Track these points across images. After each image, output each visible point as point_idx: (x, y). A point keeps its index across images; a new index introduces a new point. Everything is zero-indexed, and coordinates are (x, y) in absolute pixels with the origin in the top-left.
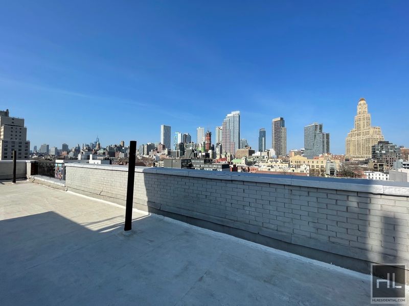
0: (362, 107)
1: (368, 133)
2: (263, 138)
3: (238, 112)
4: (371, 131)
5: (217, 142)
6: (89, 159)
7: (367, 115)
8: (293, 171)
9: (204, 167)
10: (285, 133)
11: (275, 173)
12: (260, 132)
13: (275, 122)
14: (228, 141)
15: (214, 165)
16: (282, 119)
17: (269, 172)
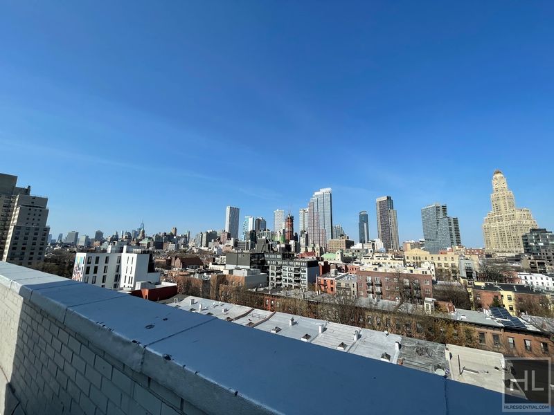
0: (499, 182)
1: (513, 217)
2: (365, 224)
3: (329, 189)
4: (518, 214)
5: (302, 229)
6: (122, 252)
7: (508, 193)
8: (412, 271)
9: (282, 265)
10: (395, 217)
11: (385, 274)
12: (361, 216)
13: (380, 202)
14: (316, 228)
15: (296, 261)
16: (389, 198)
17: (375, 273)
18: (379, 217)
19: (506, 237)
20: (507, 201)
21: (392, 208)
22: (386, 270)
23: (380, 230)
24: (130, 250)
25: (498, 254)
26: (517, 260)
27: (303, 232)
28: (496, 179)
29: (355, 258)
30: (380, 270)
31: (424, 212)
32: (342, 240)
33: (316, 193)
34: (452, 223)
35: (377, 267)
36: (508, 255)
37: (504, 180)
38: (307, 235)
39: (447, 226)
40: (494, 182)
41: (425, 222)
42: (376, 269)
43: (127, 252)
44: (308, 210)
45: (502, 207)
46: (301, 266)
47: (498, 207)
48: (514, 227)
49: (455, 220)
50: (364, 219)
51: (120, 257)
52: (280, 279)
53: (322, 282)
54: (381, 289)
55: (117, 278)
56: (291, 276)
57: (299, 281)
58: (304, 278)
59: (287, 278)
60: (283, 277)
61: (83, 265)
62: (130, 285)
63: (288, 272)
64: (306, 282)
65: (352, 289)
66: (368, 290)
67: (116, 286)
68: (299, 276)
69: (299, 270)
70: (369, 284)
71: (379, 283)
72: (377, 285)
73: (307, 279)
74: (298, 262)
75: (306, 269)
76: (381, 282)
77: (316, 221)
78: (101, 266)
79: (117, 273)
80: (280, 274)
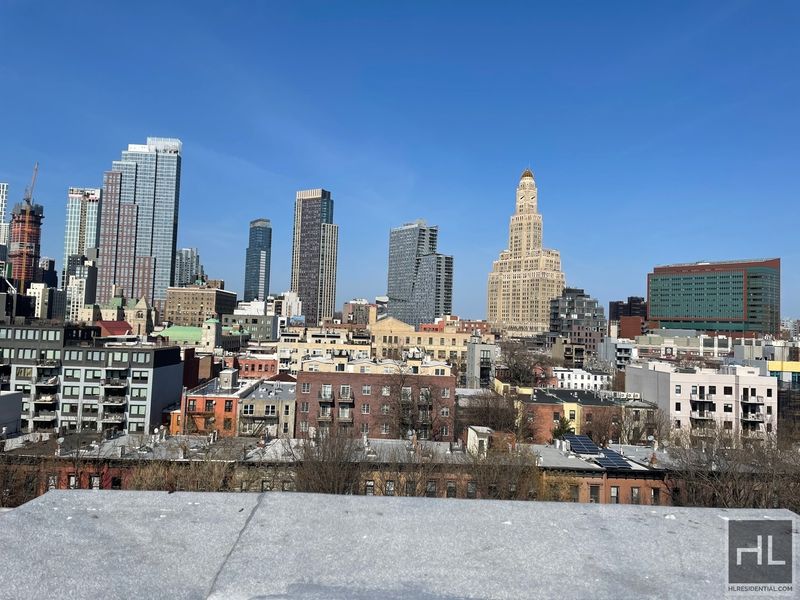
0: (527, 192)
1: (535, 264)
2: (263, 254)
3: (174, 143)
4: (543, 258)
5: (71, 249)
7: (536, 217)
8: (416, 369)
9: (61, 362)
10: (335, 243)
11: (361, 378)
12: (254, 231)
13: (304, 201)
14: (123, 251)
15: (114, 350)
16: (326, 194)
17: (339, 377)
18: (298, 237)
19: (521, 300)
20: (532, 233)
21: (330, 220)
22: (362, 369)
23: (297, 271)
25: (510, 333)
26: (540, 344)
27: (76, 261)
28: (523, 186)
29: (247, 339)
30: (350, 369)
31: (396, 238)
32: (206, 291)
33: (133, 148)
34: (443, 267)
35: (344, 361)
36: (525, 334)
37: (534, 192)
38: (93, 271)
39: (434, 273)
40: (520, 192)
41: (394, 260)
42: (342, 367)
44: (97, 195)
45: (524, 246)
46: (131, 363)
47: (518, 241)
48: (535, 283)
49: (449, 261)
50: (261, 239)
52: (53, 407)
53: (200, 406)
54: (352, 415)
56: (93, 396)
57: (121, 410)
58: (138, 398)
59: (80, 402)
60: (62, 401)
63: (82, 384)
64: (146, 408)
65: (282, 419)
66: (321, 418)
68: (123, 392)
69: (123, 375)
70: (324, 405)
71: (348, 398)
72: (343, 405)
73: (148, 403)
74: (122, 351)
75: (150, 373)
76: (353, 397)
77: (126, 231)
80: (53, 390)
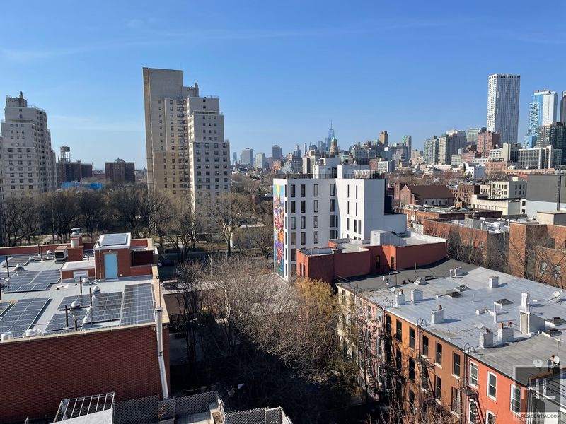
6: (336, 176)
24: (349, 172)
43: (345, 176)
51: (334, 185)
55: (335, 221)
61: (286, 199)
62: (358, 235)
67: (334, 234)
78: (310, 200)
79: (332, 213)
